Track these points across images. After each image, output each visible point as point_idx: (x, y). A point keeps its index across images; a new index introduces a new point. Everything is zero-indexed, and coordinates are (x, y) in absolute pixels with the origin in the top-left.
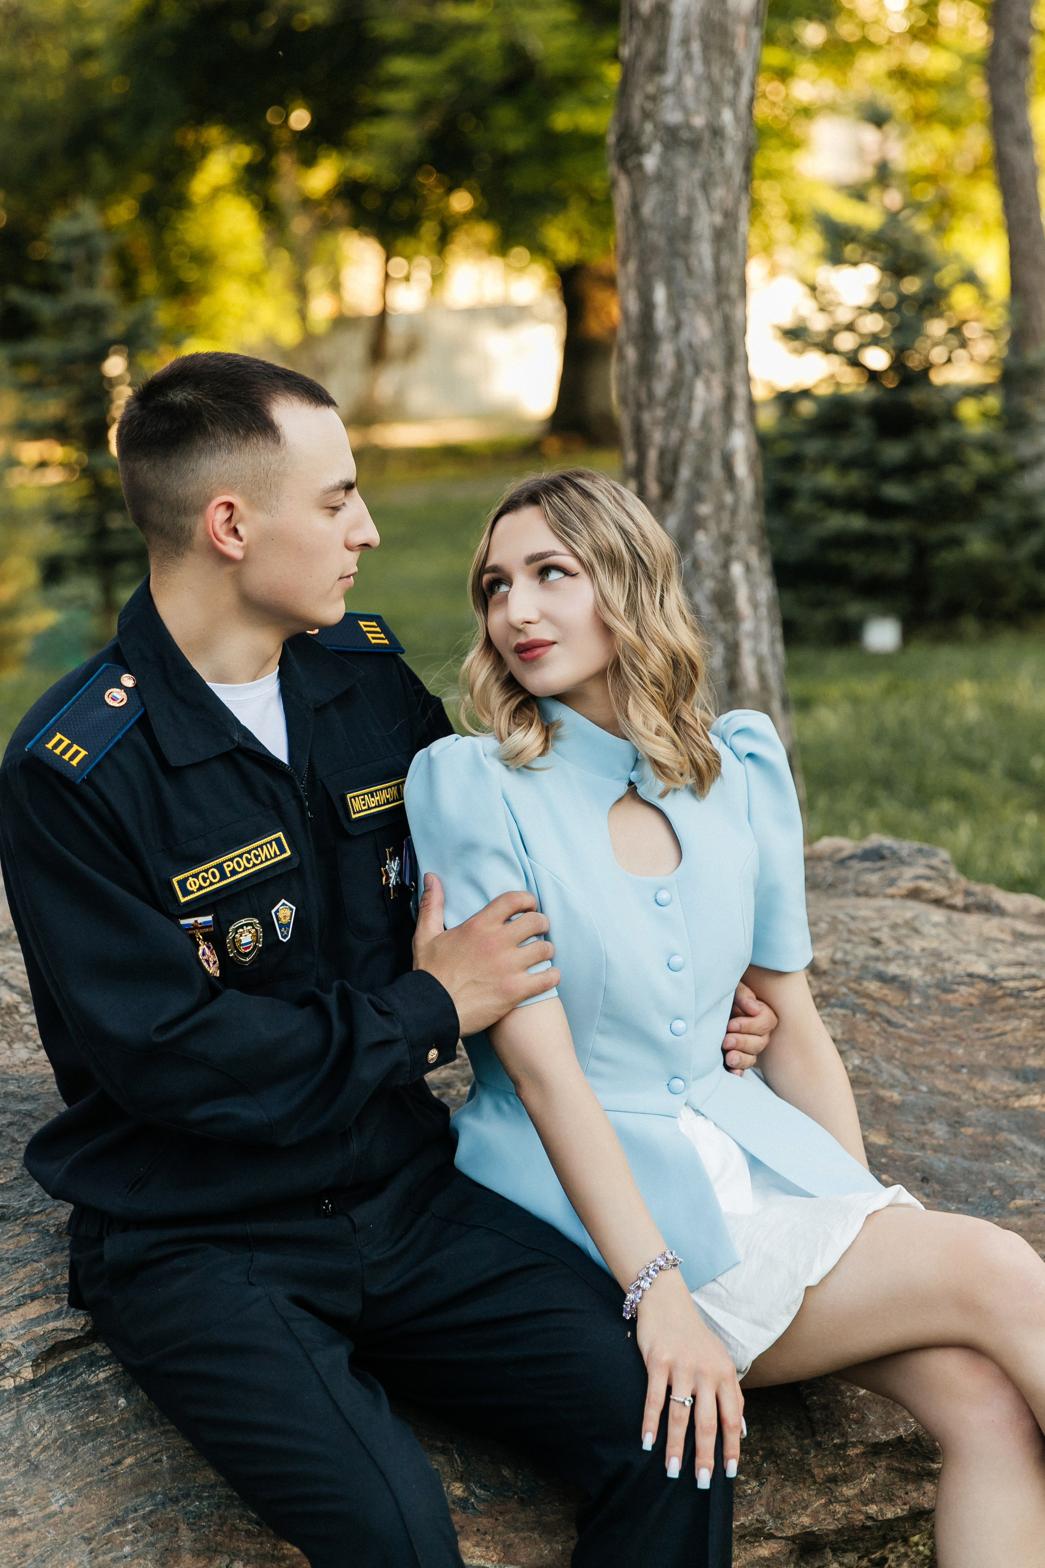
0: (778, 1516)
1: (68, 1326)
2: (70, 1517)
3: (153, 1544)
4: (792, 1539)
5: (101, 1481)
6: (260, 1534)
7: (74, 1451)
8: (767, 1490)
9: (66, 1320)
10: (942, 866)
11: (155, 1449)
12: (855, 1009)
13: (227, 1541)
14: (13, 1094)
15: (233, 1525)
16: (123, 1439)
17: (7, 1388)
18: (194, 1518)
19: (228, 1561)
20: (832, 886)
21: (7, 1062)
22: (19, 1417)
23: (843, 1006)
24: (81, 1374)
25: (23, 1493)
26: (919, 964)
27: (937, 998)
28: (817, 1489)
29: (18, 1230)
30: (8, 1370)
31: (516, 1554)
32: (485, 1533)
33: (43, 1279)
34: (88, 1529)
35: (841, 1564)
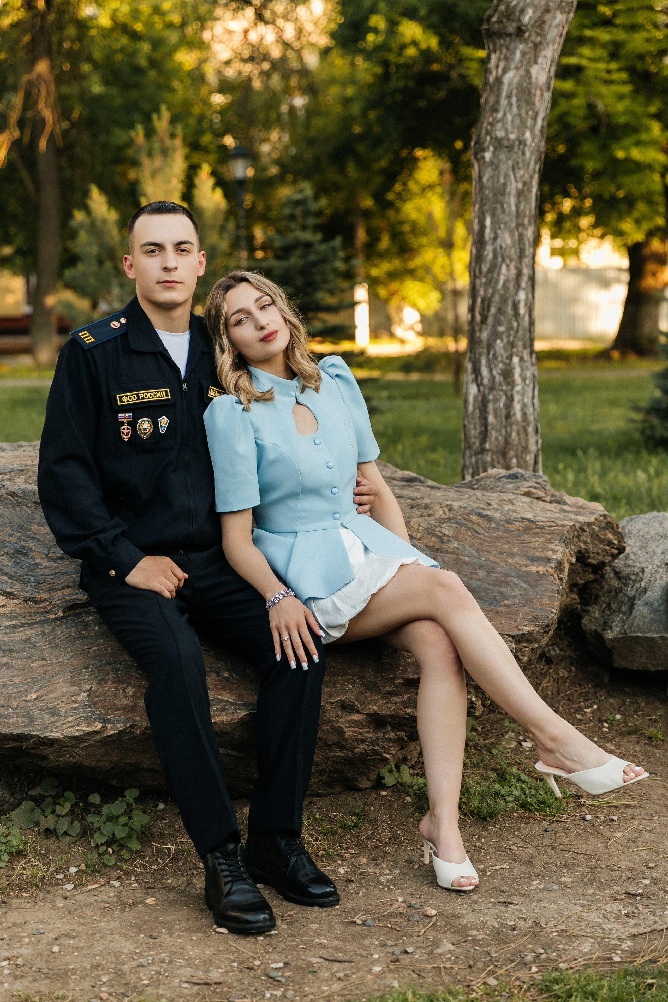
0: (362, 703)
1: (80, 598)
2: (67, 664)
3: (97, 677)
4: (369, 715)
5: (82, 654)
6: (141, 679)
7: (74, 642)
8: (356, 690)
9: (80, 596)
10: (543, 483)
11: (106, 646)
12: (462, 525)
13: (127, 679)
15: (131, 674)
16: (94, 641)
17: (51, 618)
18: (116, 670)
19: (126, 686)
20: (490, 488)
22: (54, 628)
23: (456, 523)
24: (82, 617)
25: (50, 653)
26: (502, 513)
27: (503, 525)
28: (382, 696)
29: (67, 563)
30: (53, 611)
31: (243, 698)
33: (72, 581)
34: (72, 669)
35: (396, 735)
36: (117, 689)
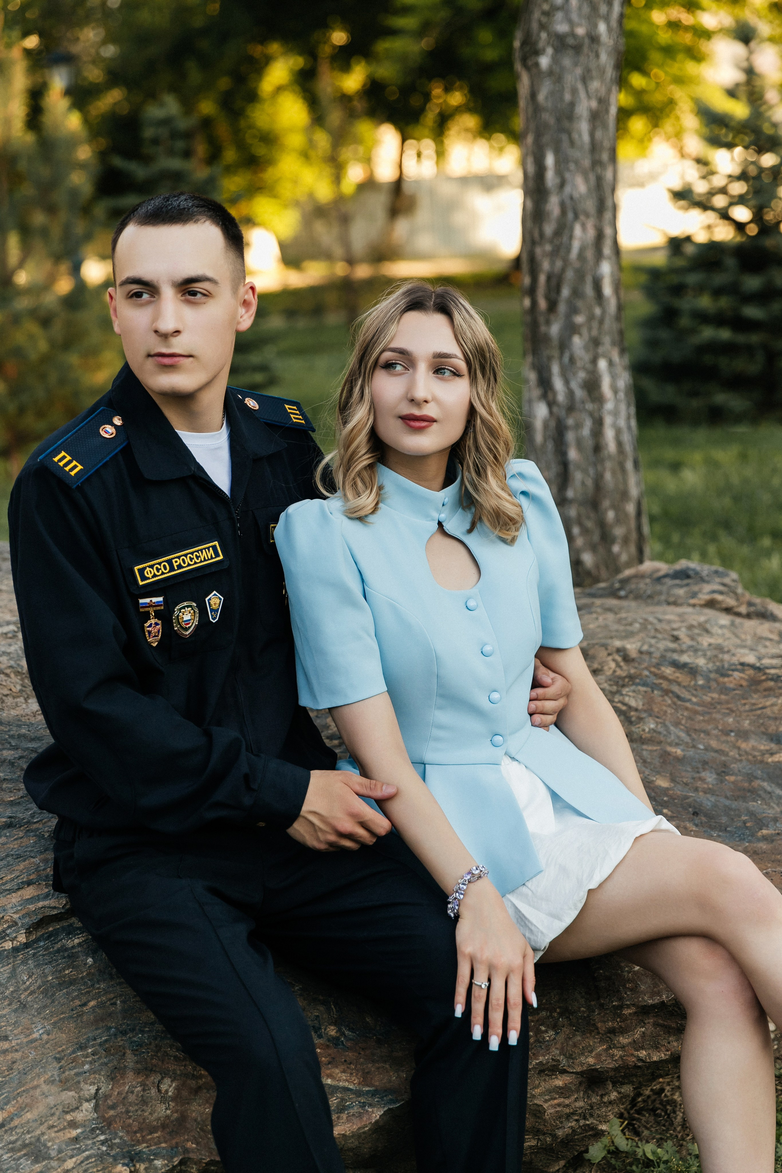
0: (570, 1057)
1: (53, 905)
2: (47, 1043)
3: (106, 1064)
4: (581, 1074)
5: (71, 1017)
6: (184, 1059)
7: (53, 995)
8: (561, 1038)
9: (52, 900)
10: (733, 584)
11: (112, 996)
12: (654, 687)
13: (160, 1063)
14: (24, 736)
15: (165, 1052)
16: (89, 987)
17: (7, 948)
18: (137, 1046)
19: (160, 1078)
20: (650, 597)
21: (22, 712)
22: (14, 969)
23: (644, 685)
24: (62, 939)
25: (14, 1024)
26: (705, 655)
27: (715, 680)
28: (601, 1038)
29: (21, 834)
30: (8, 935)
31: (372, 1079)
32: (351, 1063)
33: (37, 870)
34: (59, 1052)
35: (619, 1093)
36: (145, 1088)
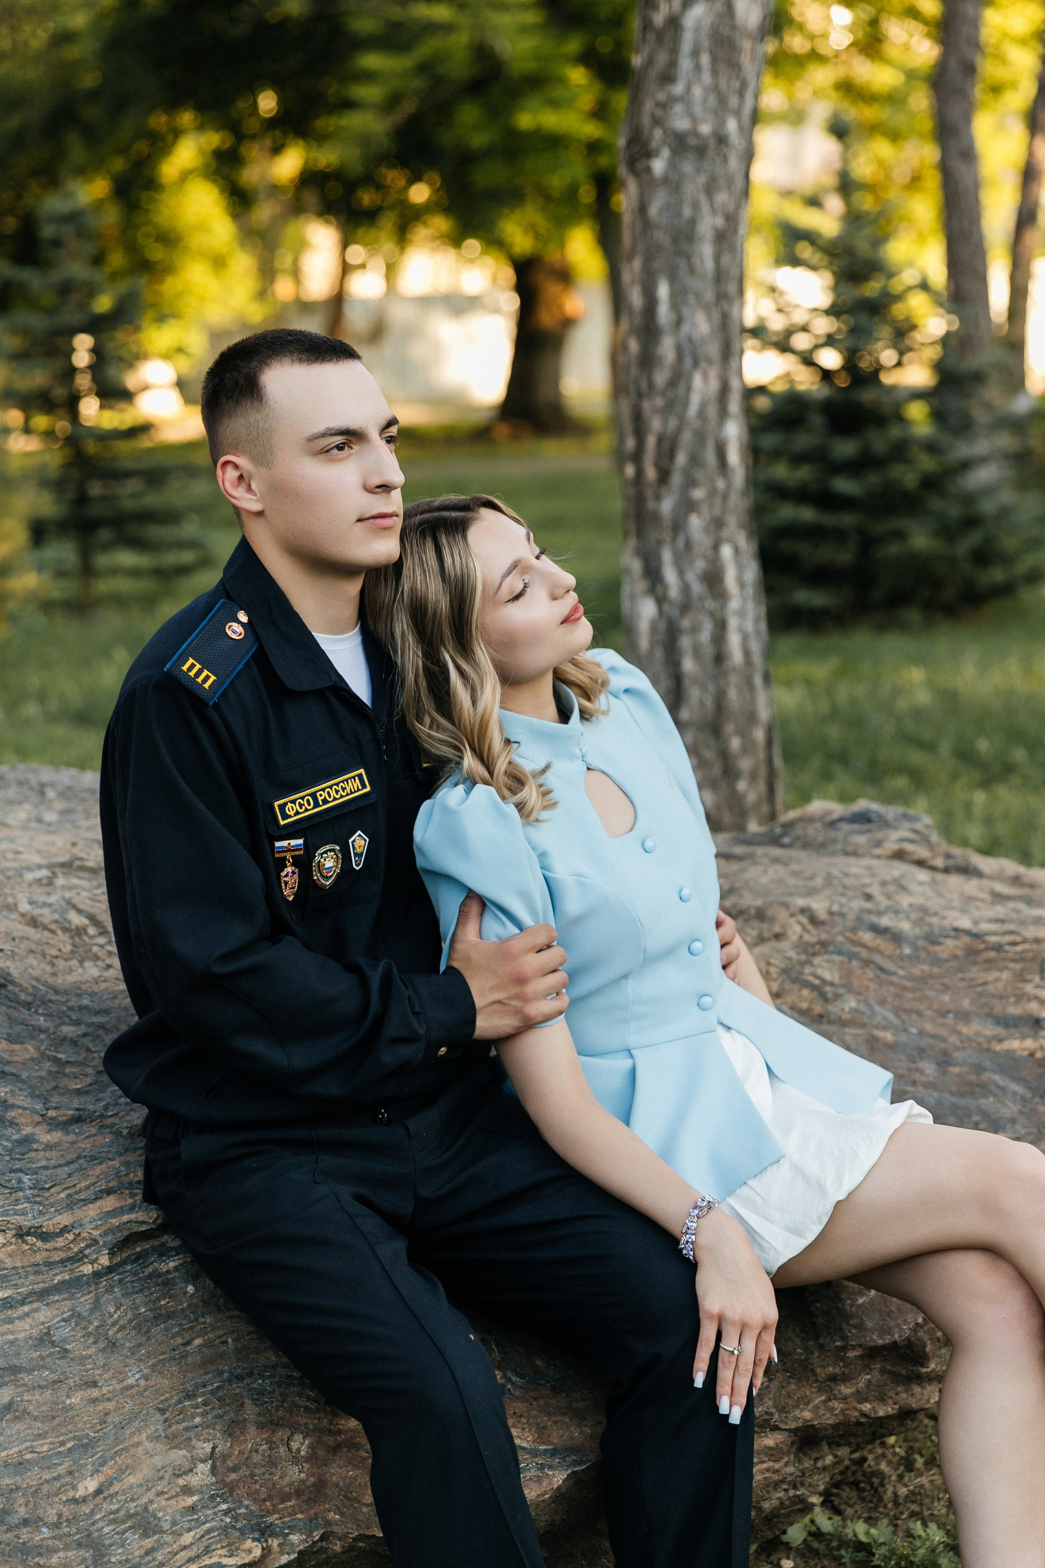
0: (783, 1410)
1: (141, 1219)
2: (145, 1390)
3: (221, 1417)
4: (794, 1432)
5: (174, 1359)
6: (318, 1410)
7: (148, 1331)
9: (140, 1214)
10: (924, 831)
11: (221, 1332)
12: (851, 956)
13: (288, 1416)
14: (86, 1008)
15: (293, 1402)
16: (192, 1322)
17: (86, 1272)
18: (258, 1395)
19: (289, 1434)
20: (823, 845)
21: (79, 978)
22: (97, 1299)
23: (840, 953)
24: (152, 1263)
25: (102, 1367)
26: (908, 918)
27: (925, 949)
28: (819, 1387)
29: (93, 1131)
30: (87, 1257)
31: (549, 1435)
32: (521, 1416)
33: (118, 1176)
34: (162, 1402)
35: (835, 1456)
36: (272, 1447)
